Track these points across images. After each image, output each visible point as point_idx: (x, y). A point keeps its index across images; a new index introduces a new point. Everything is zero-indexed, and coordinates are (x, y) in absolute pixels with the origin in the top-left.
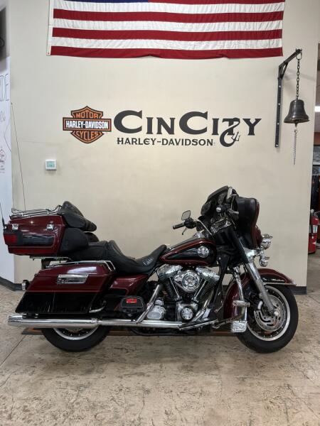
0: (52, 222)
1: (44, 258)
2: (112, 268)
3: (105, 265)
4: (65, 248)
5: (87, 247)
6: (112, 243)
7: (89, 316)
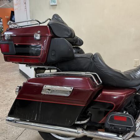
0: (39, 32)
1: (36, 67)
2: (99, 82)
3: (92, 78)
4: (52, 59)
5: (73, 58)
6: (97, 55)
7: (75, 126)
